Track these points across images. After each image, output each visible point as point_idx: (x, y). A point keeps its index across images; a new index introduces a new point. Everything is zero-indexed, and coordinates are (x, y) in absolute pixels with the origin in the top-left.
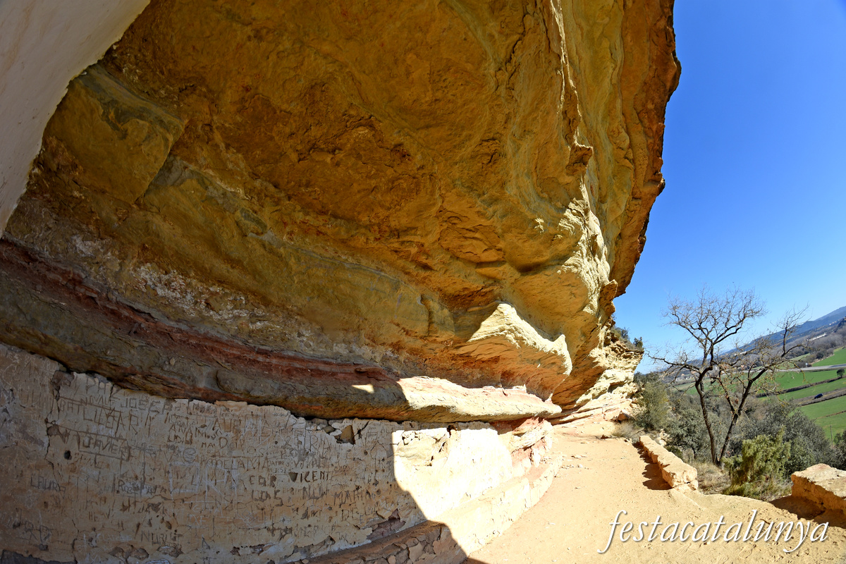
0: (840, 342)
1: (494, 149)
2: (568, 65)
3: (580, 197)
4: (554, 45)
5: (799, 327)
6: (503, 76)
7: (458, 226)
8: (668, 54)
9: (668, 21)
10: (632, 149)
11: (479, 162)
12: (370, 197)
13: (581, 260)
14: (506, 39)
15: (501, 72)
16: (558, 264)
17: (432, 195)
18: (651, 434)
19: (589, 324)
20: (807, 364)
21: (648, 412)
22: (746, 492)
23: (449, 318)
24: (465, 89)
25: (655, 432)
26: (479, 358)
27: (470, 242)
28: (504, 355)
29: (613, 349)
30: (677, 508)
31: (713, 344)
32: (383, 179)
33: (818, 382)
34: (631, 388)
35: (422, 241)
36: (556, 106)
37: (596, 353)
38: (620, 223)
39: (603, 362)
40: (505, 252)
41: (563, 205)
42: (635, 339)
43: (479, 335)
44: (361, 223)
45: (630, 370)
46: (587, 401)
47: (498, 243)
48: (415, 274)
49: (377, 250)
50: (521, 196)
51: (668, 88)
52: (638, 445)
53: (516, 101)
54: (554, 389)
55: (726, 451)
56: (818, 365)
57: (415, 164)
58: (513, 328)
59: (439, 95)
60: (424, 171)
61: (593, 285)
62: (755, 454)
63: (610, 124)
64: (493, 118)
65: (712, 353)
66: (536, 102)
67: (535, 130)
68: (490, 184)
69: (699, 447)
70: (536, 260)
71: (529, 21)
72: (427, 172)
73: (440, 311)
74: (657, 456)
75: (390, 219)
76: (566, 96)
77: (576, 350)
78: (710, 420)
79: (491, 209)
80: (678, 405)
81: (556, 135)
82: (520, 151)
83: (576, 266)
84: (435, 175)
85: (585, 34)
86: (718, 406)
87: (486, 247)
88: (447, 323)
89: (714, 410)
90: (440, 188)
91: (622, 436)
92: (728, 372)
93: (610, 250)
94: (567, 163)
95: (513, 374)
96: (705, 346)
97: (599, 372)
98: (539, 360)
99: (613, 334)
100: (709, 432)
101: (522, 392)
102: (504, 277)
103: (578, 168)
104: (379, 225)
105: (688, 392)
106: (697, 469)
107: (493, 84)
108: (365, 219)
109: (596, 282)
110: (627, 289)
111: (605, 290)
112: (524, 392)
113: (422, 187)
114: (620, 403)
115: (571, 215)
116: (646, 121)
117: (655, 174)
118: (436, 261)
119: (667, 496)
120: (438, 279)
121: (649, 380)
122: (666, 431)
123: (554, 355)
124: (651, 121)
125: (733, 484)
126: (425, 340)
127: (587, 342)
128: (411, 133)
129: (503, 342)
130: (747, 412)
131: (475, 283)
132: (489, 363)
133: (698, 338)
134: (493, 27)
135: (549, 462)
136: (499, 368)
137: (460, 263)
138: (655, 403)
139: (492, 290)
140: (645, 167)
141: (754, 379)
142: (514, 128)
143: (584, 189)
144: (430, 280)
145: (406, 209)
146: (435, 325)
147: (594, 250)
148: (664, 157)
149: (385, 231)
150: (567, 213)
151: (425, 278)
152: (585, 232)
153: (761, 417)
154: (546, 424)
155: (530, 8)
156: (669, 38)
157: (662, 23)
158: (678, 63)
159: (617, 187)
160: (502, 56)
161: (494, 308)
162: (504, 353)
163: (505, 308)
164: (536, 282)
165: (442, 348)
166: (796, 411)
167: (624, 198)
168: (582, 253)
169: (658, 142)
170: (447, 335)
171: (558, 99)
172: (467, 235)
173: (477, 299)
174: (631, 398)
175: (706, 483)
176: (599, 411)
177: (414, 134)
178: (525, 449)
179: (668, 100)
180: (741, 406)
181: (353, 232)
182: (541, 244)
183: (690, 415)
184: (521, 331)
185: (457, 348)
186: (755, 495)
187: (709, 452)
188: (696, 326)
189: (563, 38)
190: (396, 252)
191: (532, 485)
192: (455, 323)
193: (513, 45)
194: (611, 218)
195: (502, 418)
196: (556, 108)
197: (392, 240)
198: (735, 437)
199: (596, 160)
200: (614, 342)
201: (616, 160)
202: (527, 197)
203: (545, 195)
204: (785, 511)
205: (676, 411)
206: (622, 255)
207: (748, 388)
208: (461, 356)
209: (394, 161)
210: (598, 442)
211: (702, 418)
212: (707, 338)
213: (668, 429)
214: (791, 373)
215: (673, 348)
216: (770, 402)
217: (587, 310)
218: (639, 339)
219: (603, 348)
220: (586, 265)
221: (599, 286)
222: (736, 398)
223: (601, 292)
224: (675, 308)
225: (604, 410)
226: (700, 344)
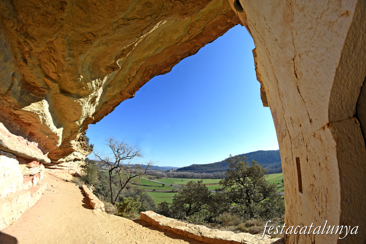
0: (166, 176)
1: (91, 39)
2: (141, 40)
3: (102, 80)
4: (145, 31)
5: (153, 166)
6: (121, 22)
7: (52, 54)
8: (171, 65)
9: (181, 58)
10: (133, 78)
11: (81, 38)
12: (33, 9)
13: (86, 102)
14: (136, 14)
15: (122, 20)
16: (76, 98)
17: (54, 33)
18: (87, 185)
19: (75, 129)
20: (152, 179)
21: (88, 176)
22: (124, 216)
23: (19, 92)
24: (107, 12)
25: (89, 185)
26: (22, 120)
27: (51, 64)
28: (34, 124)
29: (81, 144)
30: (96, 218)
31: (120, 159)
32: (45, 8)
33: (155, 186)
34: (83, 163)
35: (33, 48)
36: (124, 46)
37: (73, 142)
38: (109, 98)
39: (75, 147)
40: (60, 78)
41: (94, 78)
42: (91, 144)
43: (27, 108)
44: (18, 17)
45: (85, 156)
46: (63, 162)
47: (61, 73)
48: (18, 60)
49: (12, 35)
50: (83, 63)
51: (161, 72)
52: (81, 188)
53: (115, 32)
54: (50, 151)
55: (117, 200)
56: (156, 180)
57: (62, 16)
58: (44, 114)
59: (98, 4)
60: (61, 21)
61: (84, 114)
62: (128, 203)
63: (134, 65)
64: (102, 30)
65: (119, 162)
66: (120, 39)
67: (109, 46)
68: (77, 49)
69: (107, 196)
70: (69, 90)
71: (149, 18)
72: (62, 23)
73: (17, 86)
74: (88, 195)
75: (30, 27)
76: (130, 46)
77: (65, 137)
78: (112, 187)
79: (69, 58)
80: (100, 177)
81: (114, 54)
82: (98, 48)
83: (82, 103)
84: (63, 27)
85: (158, 37)
86: (116, 183)
87: (55, 71)
88: (17, 94)
89: (114, 184)
90: (60, 33)
91: (75, 183)
92: (123, 171)
93: (99, 105)
94: (108, 65)
95: (34, 135)
96: (117, 159)
97: (72, 151)
98: (48, 134)
99: (83, 138)
100: (111, 191)
101: (35, 146)
102: (52, 89)
103: (110, 70)
104: (24, 25)
105: (106, 173)
106: (105, 204)
107: (115, 20)
108: (21, 17)
109: (87, 114)
110: (97, 123)
111: (88, 119)
112: (36, 146)
113: (54, 27)
114: (77, 168)
115: (94, 83)
116: (145, 75)
117: (133, 91)
118: (31, 61)
119: (92, 212)
120: (26, 70)
121: (91, 163)
122: (93, 186)
123: (55, 135)
124: (146, 76)
125: (119, 212)
126: (2, 97)
127: (71, 136)
128: (74, 4)
129: (36, 118)
130: (127, 188)
131: (39, 83)
132: (26, 125)
133: (115, 155)
134: (139, 7)
135: (40, 186)
136: (30, 129)
137: (40, 70)
138: (91, 173)
139: (45, 91)
140: (132, 87)
141: (132, 177)
142: (104, 39)
143: (106, 78)
144: (22, 68)
145: (40, 29)
146: (11, 92)
147: (93, 101)
148: (140, 89)
149: (23, 30)
150: (93, 82)
151: (21, 65)
152: (94, 93)
153: (132, 191)
154: (42, 166)
155: (154, 16)
156: (176, 62)
157: (179, 57)
158: (171, 70)
159: (118, 85)
160: (129, 17)
161: (41, 100)
162: (34, 123)
163: (45, 103)
164: (64, 99)
165: (8, 106)
166: (145, 193)
167: (117, 91)
168: (88, 100)
169: (143, 83)
170: (13, 100)
171: (127, 45)
172: (51, 60)
173: (36, 91)
174: (82, 168)
175: (108, 210)
176: (67, 168)
177: (74, 5)
178: (31, 175)
179: (157, 75)
180: (125, 185)
181: (11, 18)
182: (76, 85)
183: (104, 182)
184: (46, 117)
185: (15, 109)
186: (127, 217)
187: (110, 198)
188: (116, 150)
189: (150, 32)
190: (19, 43)
191: (32, 195)
192: (20, 96)
193: (136, 18)
194: (107, 94)
195: (23, 156)
196: (123, 46)
197: (22, 37)
198: (121, 195)
199: (119, 72)
200: (82, 141)
201: (125, 77)
202: (85, 64)
203: (91, 69)
204: (138, 224)
205: (99, 179)
206: (102, 110)
207: (129, 180)
208: (15, 114)
209: (57, 6)
210: (64, 182)
211: (109, 185)
212: (119, 156)
213: (95, 185)
214: (146, 180)
215: (104, 154)
216: (136, 187)
217: (77, 123)
218: (92, 145)
219: (77, 141)
220: (87, 105)
221: (87, 116)
222: (123, 182)
223: (86, 118)
224: (111, 140)
225: (69, 169)
226: (115, 157)
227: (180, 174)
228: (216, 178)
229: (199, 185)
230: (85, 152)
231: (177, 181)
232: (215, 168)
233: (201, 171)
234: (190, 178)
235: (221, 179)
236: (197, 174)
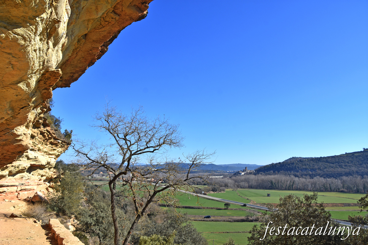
0: (232, 186)
13: (33, 36)
16: (5, 28)
18: (62, 218)
19: (20, 100)
20: (203, 192)
21: (63, 198)
25: (66, 217)
29: (42, 133)
31: (131, 155)
33: (209, 207)
34: (51, 173)
37: (21, 130)
38: (90, 26)
39: (27, 141)
42: (66, 130)
45: (54, 156)
46: (2, 176)
52: (47, 227)
56: (211, 196)
65: (129, 162)
69: (105, 236)
74: (63, 239)
78: (117, 215)
80: (92, 197)
83: (24, 39)
86: (126, 205)
89: (123, 208)
91: (33, 217)
92: (140, 180)
93: (70, 43)
96: (125, 155)
97: (21, 151)
99: (45, 120)
100: (115, 225)
105: (102, 187)
109: (41, 63)
111: (47, 75)
114: (36, 185)
121: (69, 169)
122: (76, 218)
127: (14, 117)
130: (149, 215)
133: (121, 146)
138: (71, 191)
141: (159, 191)
153: (160, 222)
166: (188, 223)
167: (105, 7)
168: (36, 29)
174: (49, 182)
176: (13, 189)
180: (144, 209)
183: (100, 207)
188: (122, 136)
194: (84, 16)
198: (136, 233)
200: (44, 127)
205: (89, 201)
206: (80, 53)
207: (152, 197)
210: (6, 221)
211: (110, 212)
212: (128, 148)
213: (78, 216)
214: (188, 194)
215: (97, 148)
216: (169, 212)
217: (22, 85)
218: (69, 131)
219: (30, 128)
220: (37, 42)
221: (43, 69)
222: (141, 202)
223: (43, 74)
224: (109, 116)
225: (19, 189)
226: (121, 151)
227: (263, 180)
228: (350, 190)
229: (309, 205)
230: (54, 150)
231: (257, 195)
232: (345, 166)
233: (311, 173)
234: (286, 189)
235: (361, 193)
236: (302, 180)
